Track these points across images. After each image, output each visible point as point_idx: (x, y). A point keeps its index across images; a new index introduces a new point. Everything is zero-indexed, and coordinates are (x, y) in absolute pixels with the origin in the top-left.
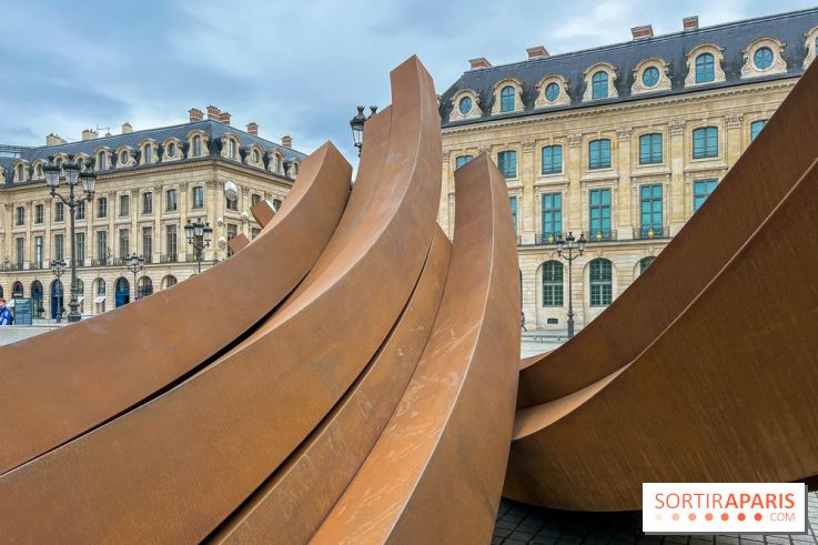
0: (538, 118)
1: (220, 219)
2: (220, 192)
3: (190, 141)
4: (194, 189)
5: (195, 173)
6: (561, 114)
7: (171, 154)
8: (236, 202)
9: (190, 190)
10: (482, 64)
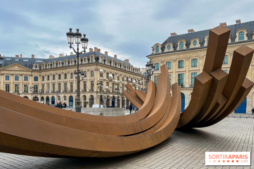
0: (190, 51)
1: (98, 80)
2: (98, 72)
3: (90, 58)
4: (91, 71)
5: (92, 67)
6: (197, 50)
7: (85, 61)
8: (102, 75)
9: (90, 71)
10: (174, 34)
